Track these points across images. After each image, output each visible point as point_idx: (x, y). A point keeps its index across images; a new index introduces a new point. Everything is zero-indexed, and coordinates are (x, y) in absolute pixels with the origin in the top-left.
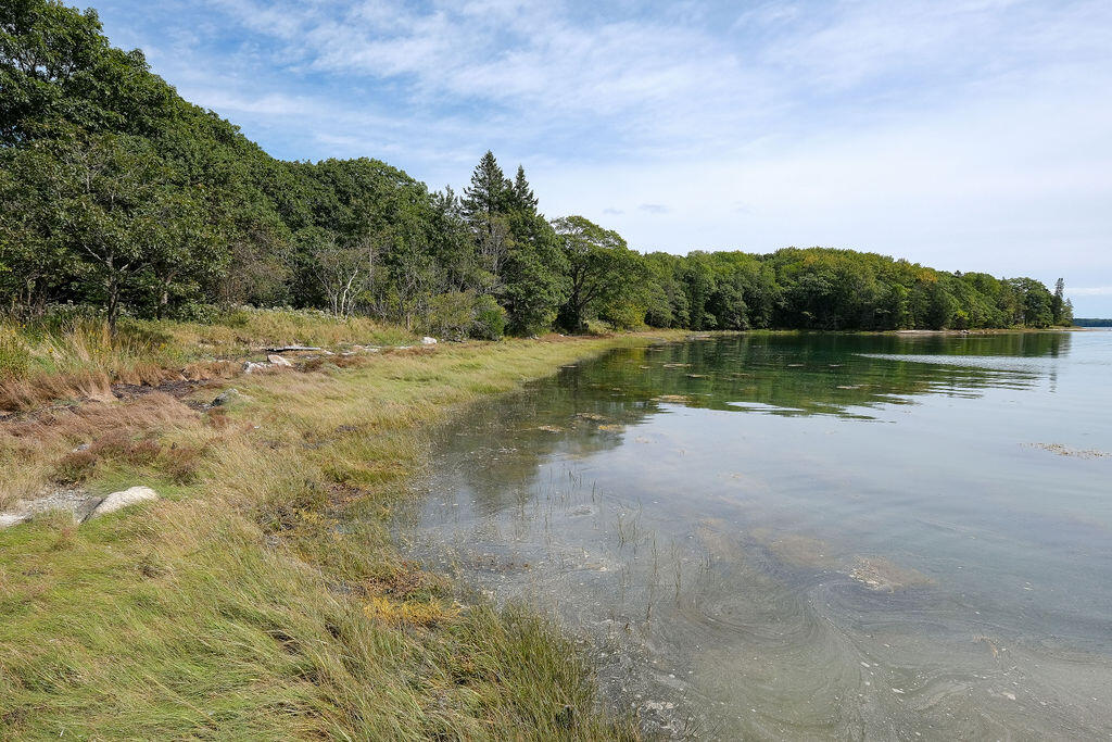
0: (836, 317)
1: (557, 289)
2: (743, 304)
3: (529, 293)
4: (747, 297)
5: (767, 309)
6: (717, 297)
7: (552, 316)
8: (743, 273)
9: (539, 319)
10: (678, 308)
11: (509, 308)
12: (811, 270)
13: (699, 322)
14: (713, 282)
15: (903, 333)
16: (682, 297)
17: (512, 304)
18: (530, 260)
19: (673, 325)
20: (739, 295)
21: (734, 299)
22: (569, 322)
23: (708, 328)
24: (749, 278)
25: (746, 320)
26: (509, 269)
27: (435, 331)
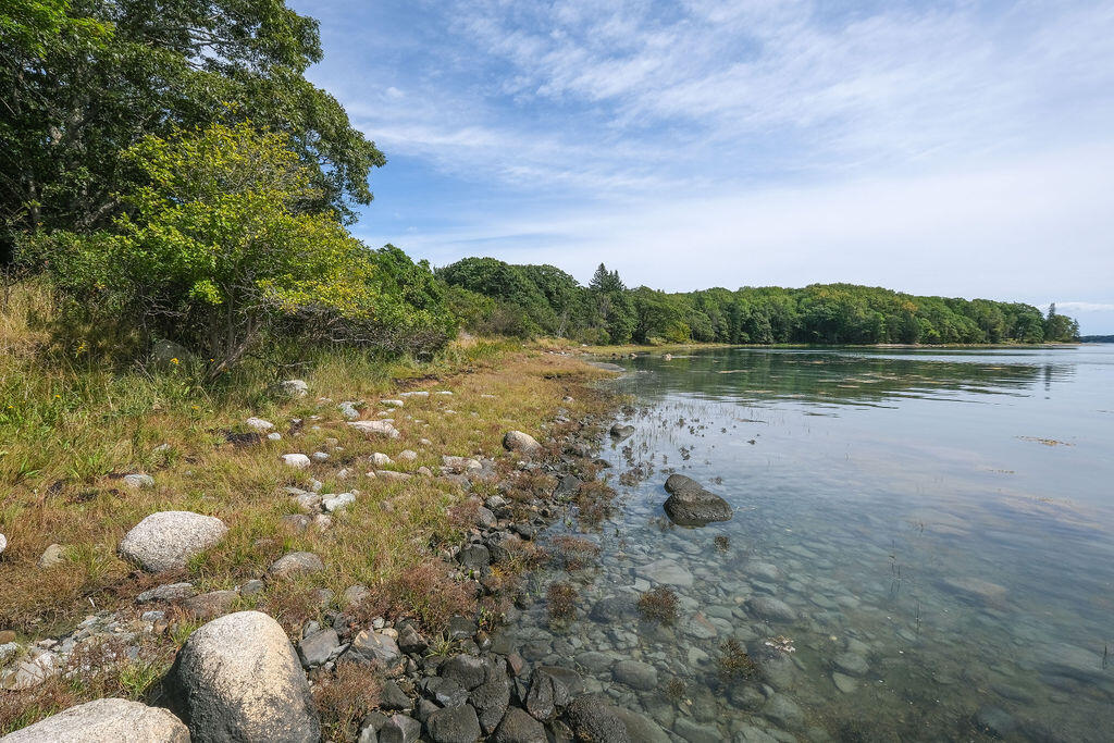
0: (836, 335)
1: (631, 324)
2: (769, 326)
3: (619, 327)
4: (774, 321)
5: (787, 331)
6: (751, 321)
7: (629, 337)
8: (773, 305)
9: (623, 337)
10: (720, 329)
11: (611, 334)
12: (822, 302)
13: (737, 338)
14: (748, 311)
15: (881, 345)
16: (723, 322)
17: (612, 331)
18: (620, 314)
19: (716, 341)
20: (766, 320)
21: (762, 323)
22: (639, 338)
23: (743, 342)
24: (776, 307)
25: (771, 337)
26: (611, 317)
27: (585, 342)
